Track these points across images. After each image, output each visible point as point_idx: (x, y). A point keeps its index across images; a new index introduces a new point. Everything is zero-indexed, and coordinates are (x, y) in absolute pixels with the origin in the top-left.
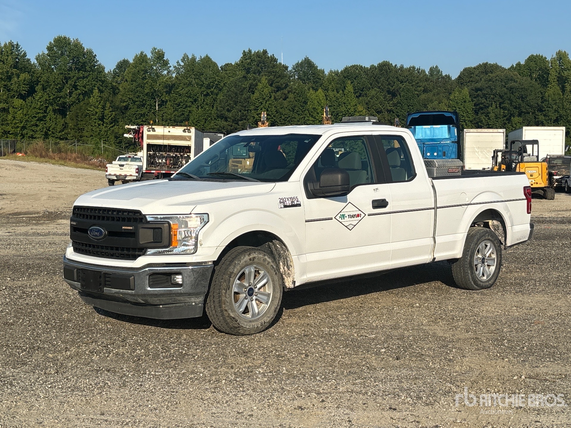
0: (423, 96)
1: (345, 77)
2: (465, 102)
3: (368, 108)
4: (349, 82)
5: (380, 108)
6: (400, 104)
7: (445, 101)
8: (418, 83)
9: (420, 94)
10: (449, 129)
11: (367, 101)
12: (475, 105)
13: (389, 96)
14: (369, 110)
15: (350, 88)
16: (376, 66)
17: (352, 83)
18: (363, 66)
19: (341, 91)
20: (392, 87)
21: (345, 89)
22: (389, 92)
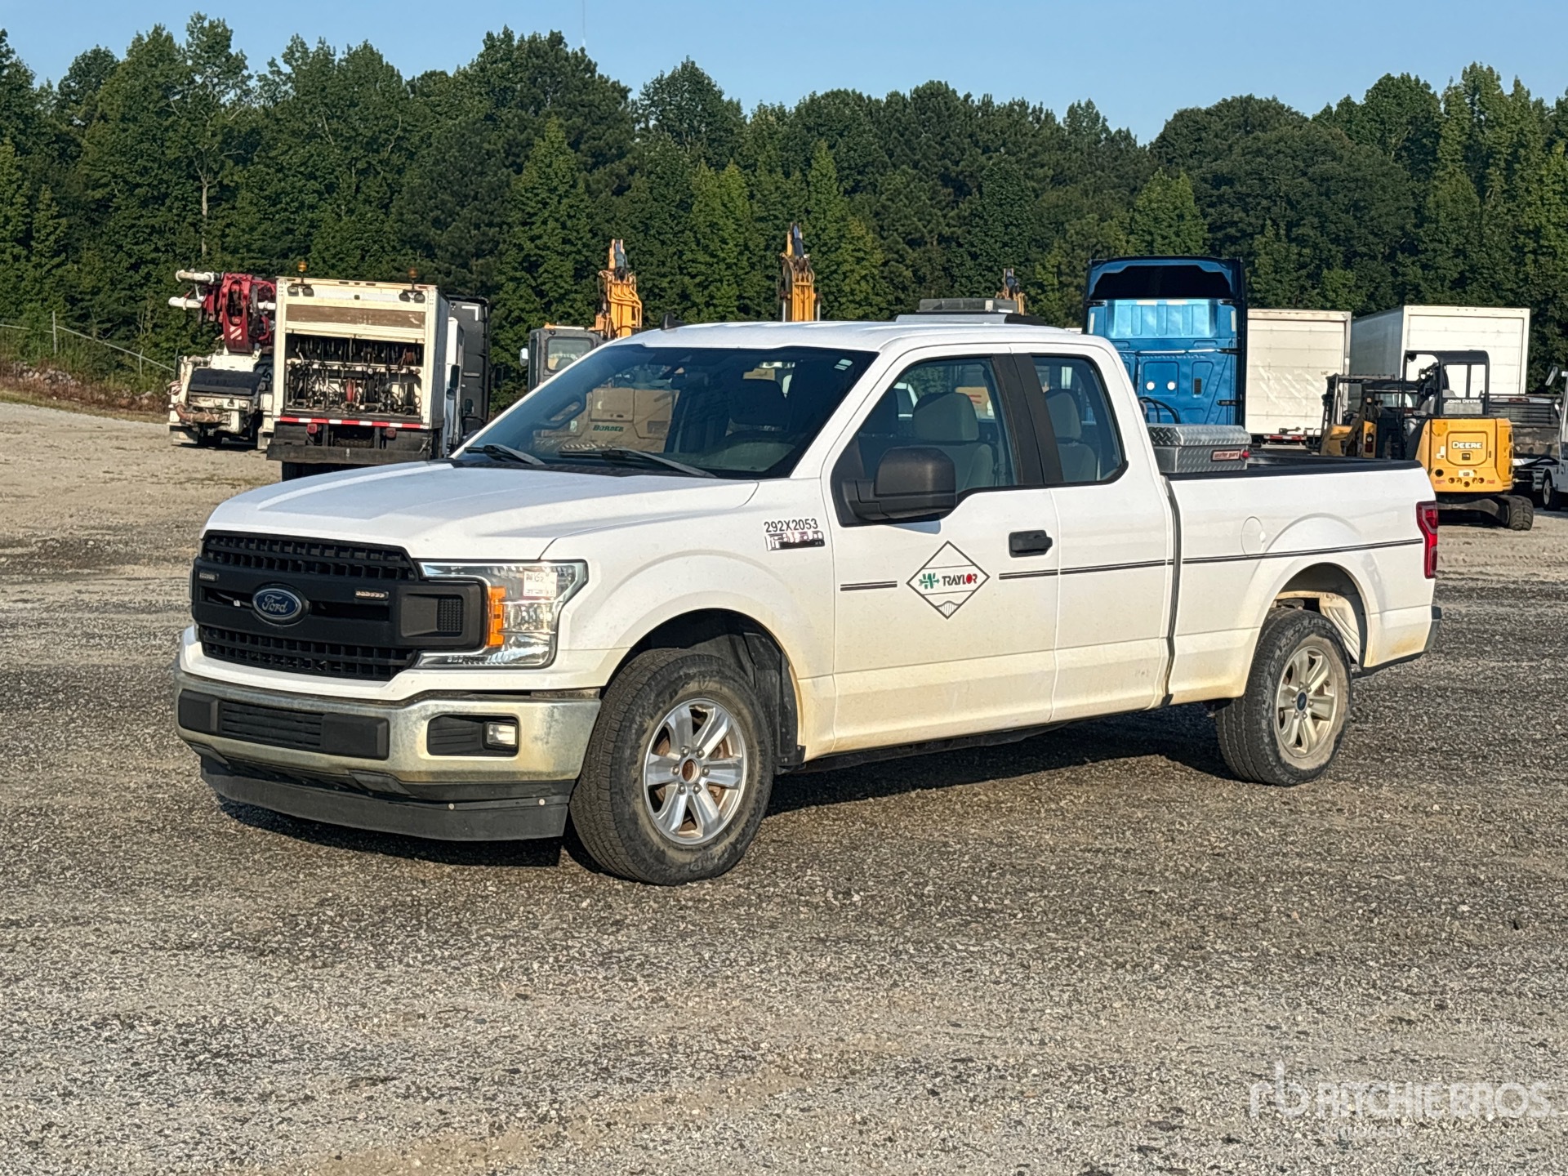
0: (1052, 196)
1: (809, 129)
2: (1181, 217)
3: (882, 228)
4: (824, 145)
5: (916, 229)
6: (981, 218)
7: (1121, 213)
8: (1035, 155)
9: (1043, 189)
10: (1214, 310)
11: (877, 207)
12: (1210, 230)
13: (946, 192)
14: (885, 234)
15: (825, 161)
16: (908, 95)
17: (831, 147)
18: (865, 95)
19: (798, 174)
20: (957, 163)
21: (810, 166)
22: (946, 179)
